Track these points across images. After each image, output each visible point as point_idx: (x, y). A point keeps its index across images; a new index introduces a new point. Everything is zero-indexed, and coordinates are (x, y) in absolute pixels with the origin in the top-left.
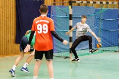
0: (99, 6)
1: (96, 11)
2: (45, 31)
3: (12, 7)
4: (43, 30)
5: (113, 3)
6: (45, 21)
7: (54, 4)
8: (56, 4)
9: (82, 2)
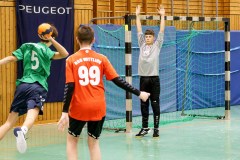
0: (184, 26)
1: (179, 35)
2: (95, 80)
3: (7, 27)
4: (90, 79)
5: (212, 19)
6: (92, 59)
7: (95, 22)
8: (99, 22)
9: (151, 18)
